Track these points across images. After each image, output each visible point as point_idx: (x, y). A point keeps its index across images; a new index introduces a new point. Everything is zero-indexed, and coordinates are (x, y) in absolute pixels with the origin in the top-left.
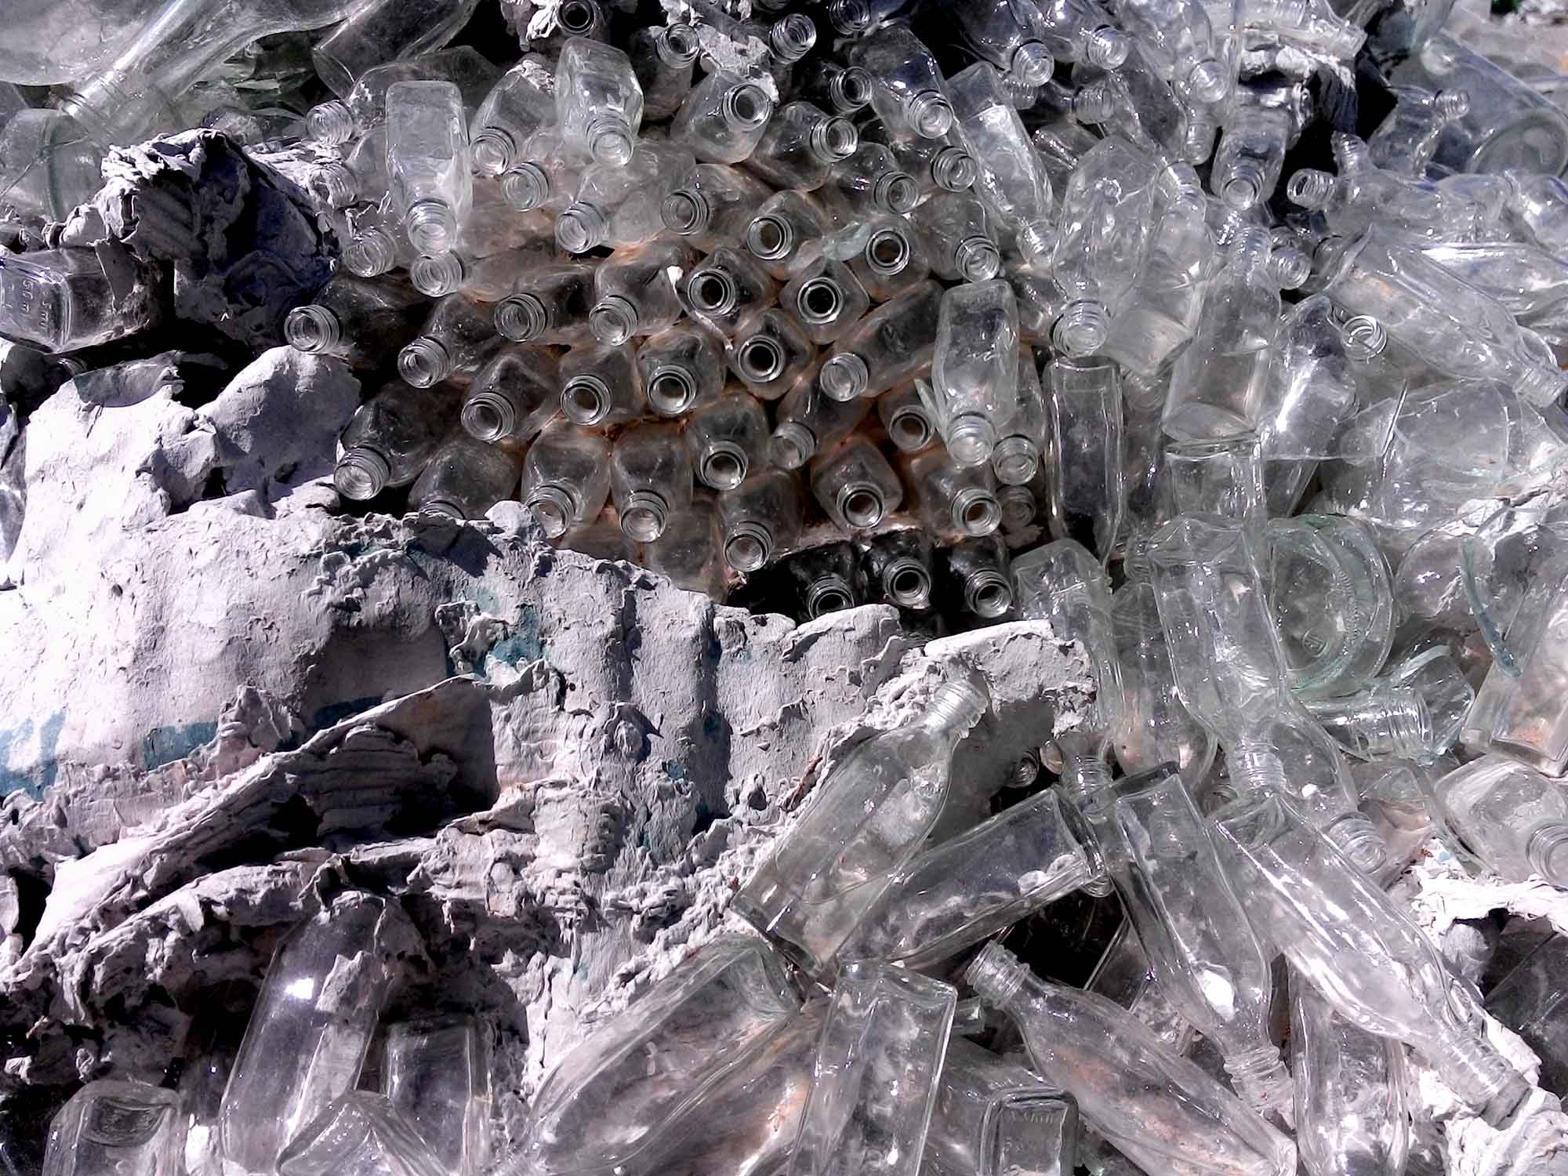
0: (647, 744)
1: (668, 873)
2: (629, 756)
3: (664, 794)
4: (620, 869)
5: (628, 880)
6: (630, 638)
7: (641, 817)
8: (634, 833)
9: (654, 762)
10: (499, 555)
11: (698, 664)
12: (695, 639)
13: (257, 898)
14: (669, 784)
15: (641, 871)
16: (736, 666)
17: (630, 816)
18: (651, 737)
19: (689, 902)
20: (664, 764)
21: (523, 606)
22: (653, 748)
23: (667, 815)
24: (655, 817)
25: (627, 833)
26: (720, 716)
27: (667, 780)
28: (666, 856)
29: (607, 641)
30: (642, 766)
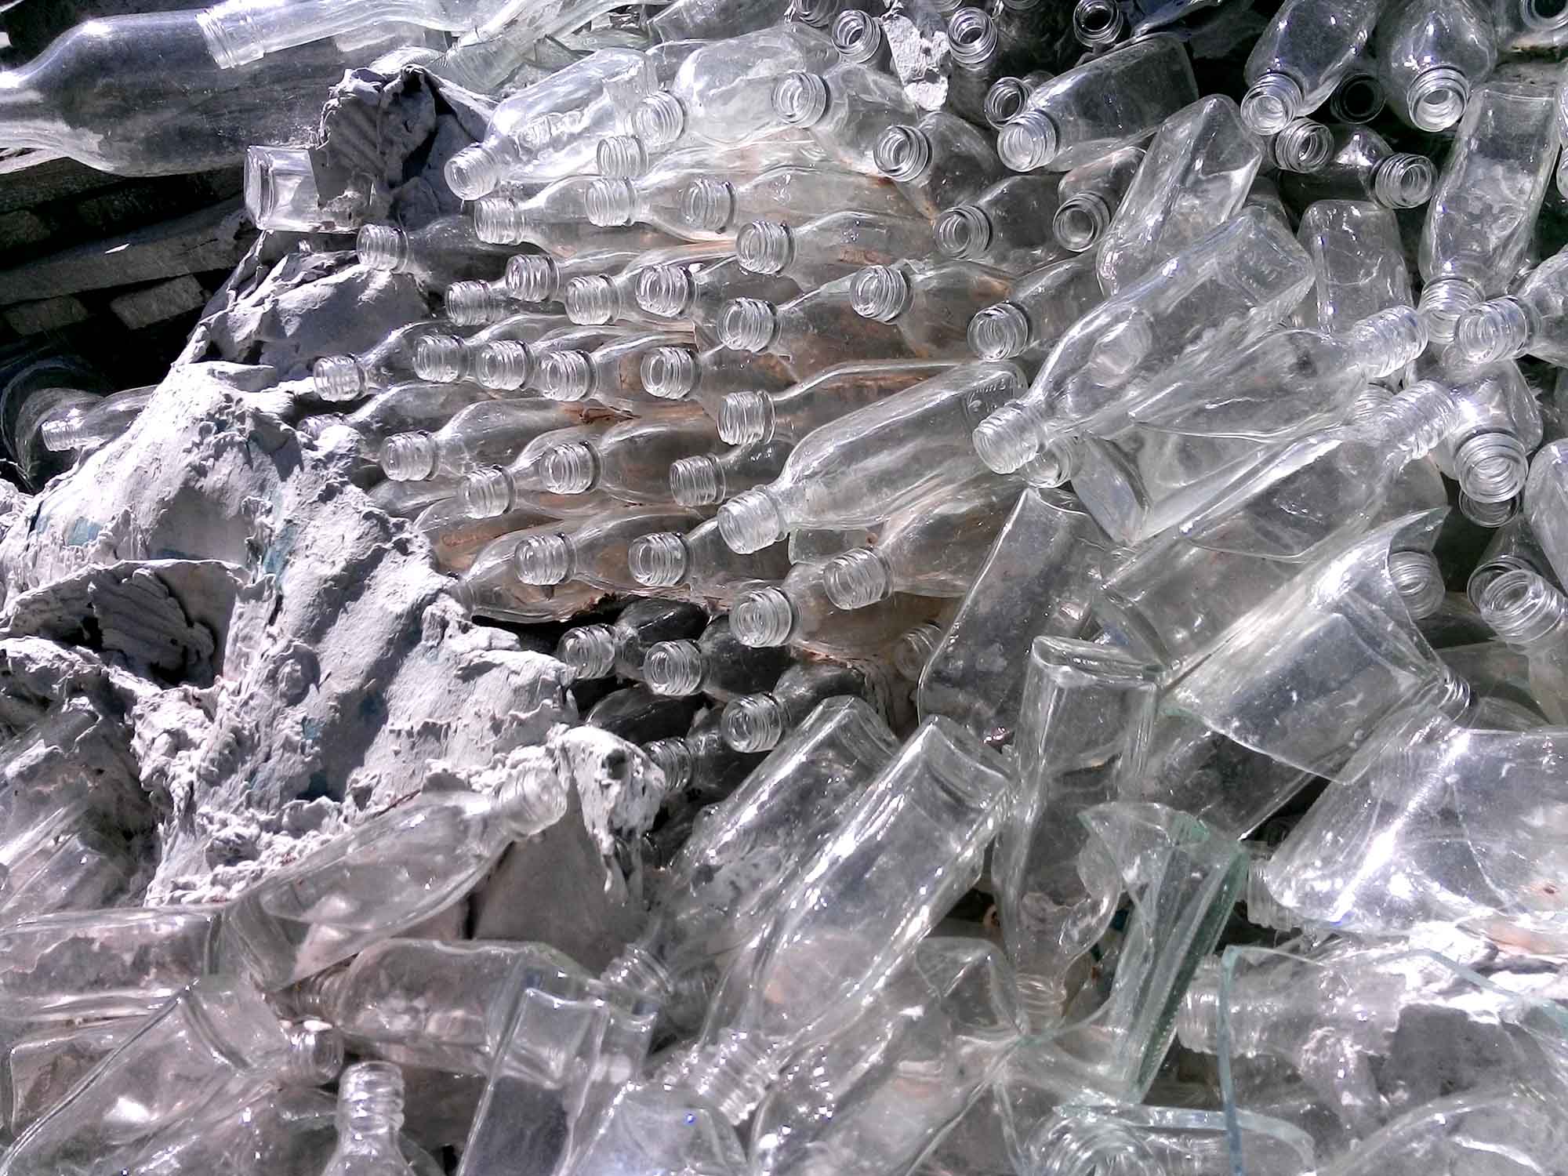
0: (305, 692)
1: (253, 819)
2: (283, 695)
3: (288, 745)
4: (223, 792)
5: (225, 804)
6: (352, 589)
7: (261, 756)
8: (248, 766)
9: (299, 712)
10: (302, 469)
11: (390, 642)
12: (399, 617)
13: (34, 668)
14: (298, 738)
15: (237, 803)
16: (423, 662)
17: (253, 749)
18: (312, 687)
19: (253, 856)
20: (305, 719)
21: (290, 521)
22: (307, 700)
23: (281, 767)
24: (271, 762)
25: (244, 762)
26: (383, 703)
27: (298, 734)
28: (262, 803)
29: (326, 581)
30: (288, 710)
